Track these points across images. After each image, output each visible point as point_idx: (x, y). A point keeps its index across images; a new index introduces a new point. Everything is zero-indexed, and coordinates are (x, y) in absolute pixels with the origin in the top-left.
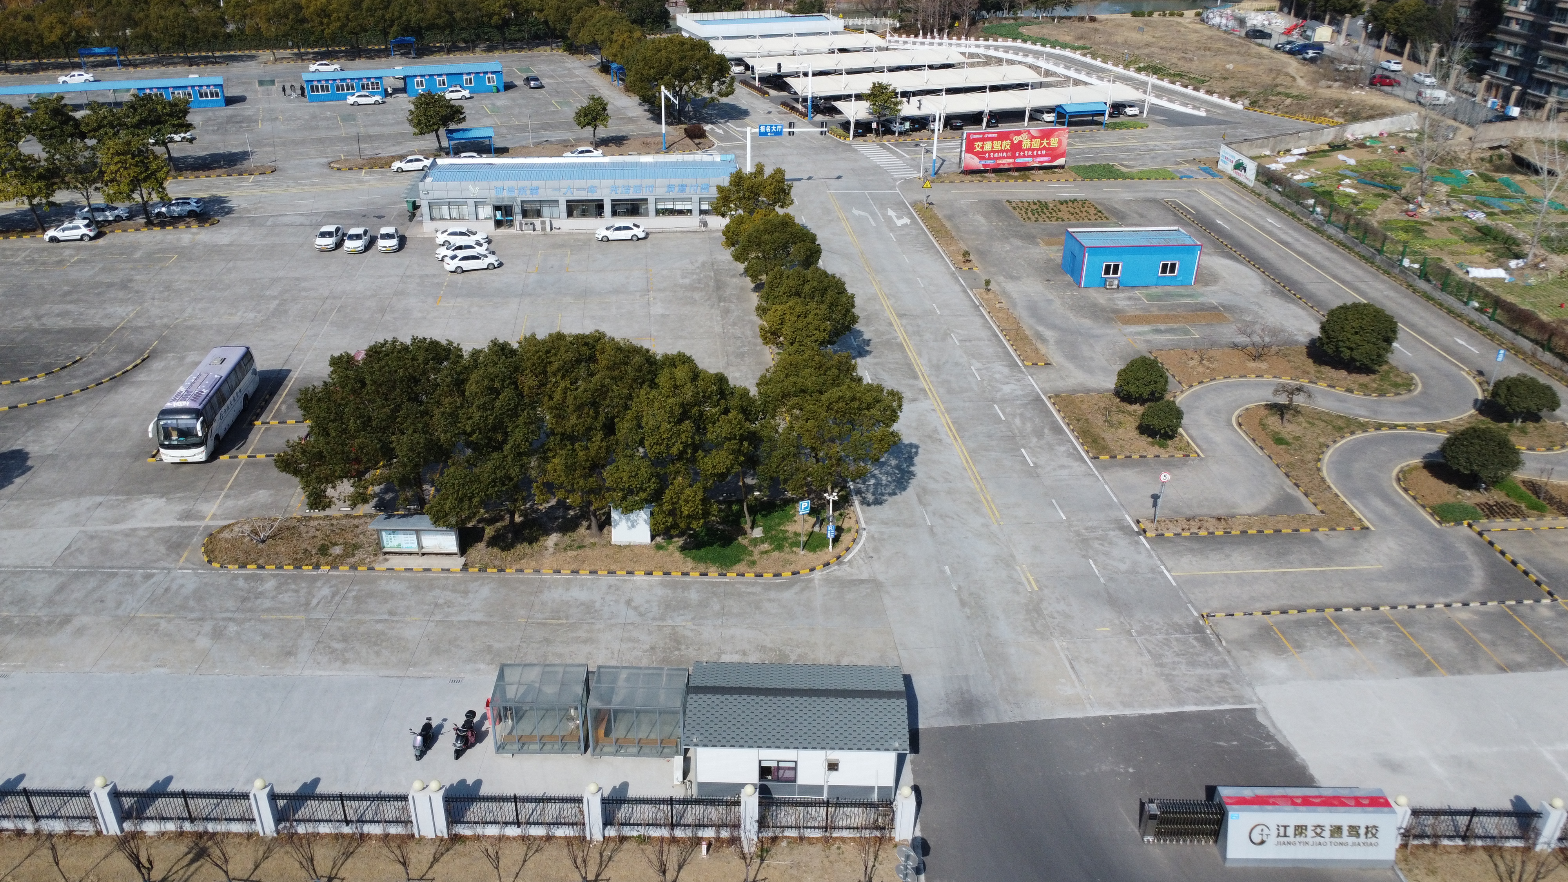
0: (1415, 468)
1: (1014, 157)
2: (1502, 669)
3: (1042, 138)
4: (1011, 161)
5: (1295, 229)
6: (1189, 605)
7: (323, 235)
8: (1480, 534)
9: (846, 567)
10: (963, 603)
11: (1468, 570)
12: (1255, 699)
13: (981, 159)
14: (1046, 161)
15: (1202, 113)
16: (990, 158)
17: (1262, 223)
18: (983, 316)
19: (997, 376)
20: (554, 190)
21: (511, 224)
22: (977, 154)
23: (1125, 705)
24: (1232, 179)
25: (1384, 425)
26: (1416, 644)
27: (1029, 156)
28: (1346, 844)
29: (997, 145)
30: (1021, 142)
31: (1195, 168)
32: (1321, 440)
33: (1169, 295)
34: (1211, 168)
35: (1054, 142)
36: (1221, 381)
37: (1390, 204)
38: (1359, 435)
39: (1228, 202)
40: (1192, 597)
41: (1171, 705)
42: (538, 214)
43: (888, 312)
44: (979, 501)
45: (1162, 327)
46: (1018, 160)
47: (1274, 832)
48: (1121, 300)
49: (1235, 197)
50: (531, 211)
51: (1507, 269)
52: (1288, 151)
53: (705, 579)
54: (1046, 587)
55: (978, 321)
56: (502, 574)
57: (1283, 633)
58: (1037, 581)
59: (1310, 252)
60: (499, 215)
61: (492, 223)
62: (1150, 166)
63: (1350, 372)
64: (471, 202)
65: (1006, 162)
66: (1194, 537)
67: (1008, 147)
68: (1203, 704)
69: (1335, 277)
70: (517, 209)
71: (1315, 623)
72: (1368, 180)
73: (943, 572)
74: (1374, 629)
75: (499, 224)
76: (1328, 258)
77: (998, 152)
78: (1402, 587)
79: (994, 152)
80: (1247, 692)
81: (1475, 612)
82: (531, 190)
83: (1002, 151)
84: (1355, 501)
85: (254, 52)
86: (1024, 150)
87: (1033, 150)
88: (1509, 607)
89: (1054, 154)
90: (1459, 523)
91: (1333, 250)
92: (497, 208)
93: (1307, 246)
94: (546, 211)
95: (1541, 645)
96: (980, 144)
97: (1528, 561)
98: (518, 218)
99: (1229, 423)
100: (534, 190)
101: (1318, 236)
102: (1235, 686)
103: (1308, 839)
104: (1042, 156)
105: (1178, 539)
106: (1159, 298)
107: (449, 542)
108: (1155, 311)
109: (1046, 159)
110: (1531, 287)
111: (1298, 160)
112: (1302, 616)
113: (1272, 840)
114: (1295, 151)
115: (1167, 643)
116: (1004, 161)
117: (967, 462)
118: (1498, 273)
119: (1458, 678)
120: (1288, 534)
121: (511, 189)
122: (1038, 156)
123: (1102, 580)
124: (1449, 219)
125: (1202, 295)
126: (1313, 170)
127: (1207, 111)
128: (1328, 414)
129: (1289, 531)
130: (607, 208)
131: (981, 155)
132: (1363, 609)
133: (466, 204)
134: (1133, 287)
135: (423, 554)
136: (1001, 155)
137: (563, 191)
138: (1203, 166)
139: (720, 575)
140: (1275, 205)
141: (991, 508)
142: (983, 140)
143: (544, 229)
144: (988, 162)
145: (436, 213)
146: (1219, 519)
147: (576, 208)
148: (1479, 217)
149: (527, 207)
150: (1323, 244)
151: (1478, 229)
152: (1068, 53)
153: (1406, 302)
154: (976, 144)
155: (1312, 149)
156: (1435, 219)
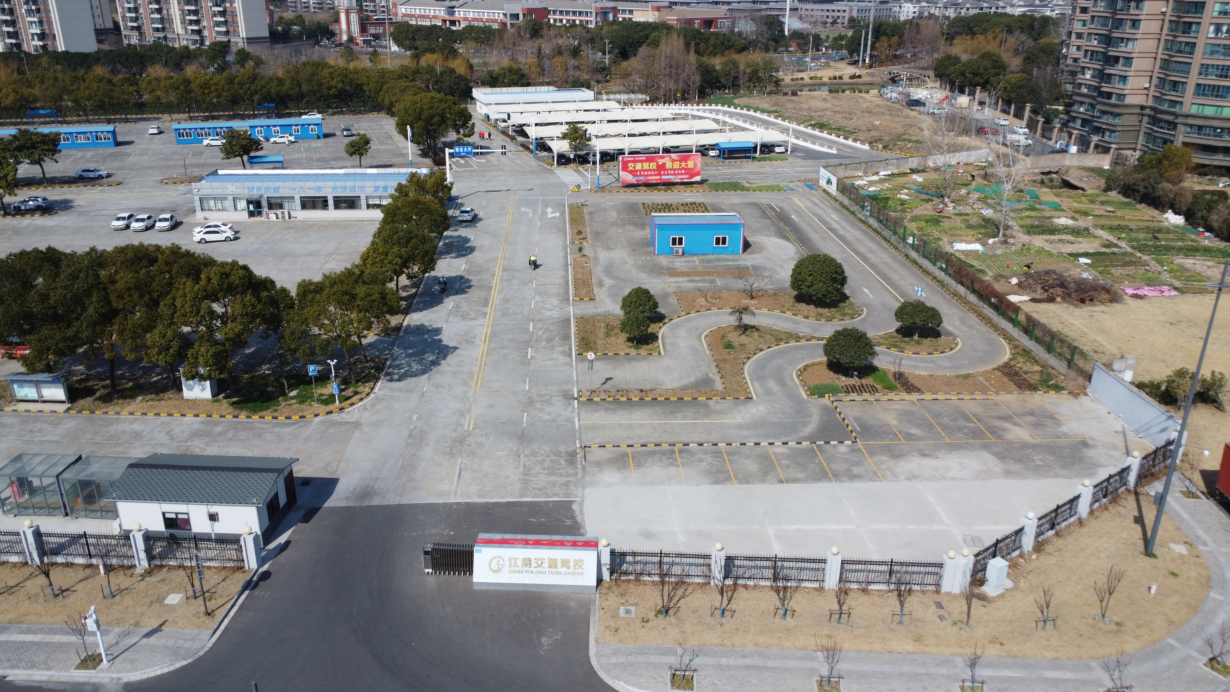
0: (819, 363)
1: (660, 174)
2: (781, 482)
3: (681, 161)
4: (658, 177)
5: (849, 222)
6: (578, 441)
7: (118, 219)
8: (833, 402)
9: (343, 415)
10: (410, 436)
11: (805, 424)
12: (580, 495)
13: (634, 176)
14: (685, 178)
15: (834, 151)
16: (641, 175)
17: (825, 217)
18: (567, 271)
19: (547, 306)
20: (291, 189)
21: (260, 214)
22: (631, 172)
23: (480, 496)
24: (824, 191)
25: (813, 338)
26: (729, 466)
27: (671, 174)
28: (560, 573)
29: (646, 166)
30: (664, 164)
31: (801, 184)
32: (760, 346)
33: (719, 260)
34: (812, 184)
35: (691, 164)
36: (715, 310)
37: (929, 206)
38: (792, 344)
39: (810, 204)
40: (583, 436)
41: (515, 497)
42: (281, 206)
43: (497, 269)
44: (472, 378)
45: (697, 278)
46: (664, 177)
47: (507, 563)
48: (680, 263)
49: (818, 202)
50: (275, 204)
51: (984, 244)
52: (877, 173)
53: (236, 420)
54: (479, 428)
55: (562, 273)
56: (93, 415)
57: (633, 458)
58: (475, 424)
59: (847, 235)
60: (251, 208)
61: (246, 214)
62: (770, 182)
63: (816, 306)
64: (230, 198)
65: (654, 179)
66: (616, 401)
67: (655, 167)
68: (539, 496)
69: (854, 250)
70: (264, 204)
71: (663, 453)
72: (925, 190)
73: (411, 418)
74: (704, 457)
75: (251, 214)
76: (858, 239)
77: (647, 170)
78: (747, 433)
79: (644, 171)
80: (579, 492)
81: (791, 449)
82: (274, 189)
83: (650, 170)
84: (756, 383)
85: (160, 115)
86: (667, 170)
87: (675, 170)
88: (818, 446)
89: (691, 173)
90: (822, 396)
91: (866, 233)
92: (249, 202)
93: (848, 231)
94: (286, 205)
95: (823, 468)
96: (633, 164)
97: (856, 419)
98: (265, 210)
99: (700, 336)
100: (276, 189)
101: (862, 226)
102: (572, 487)
103: (532, 569)
104: (682, 174)
105: (603, 402)
106: (709, 261)
107: (58, 393)
108: (700, 269)
109: (685, 176)
110: (996, 256)
111: (881, 179)
112: (657, 448)
113: (506, 569)
114: (882, 173)
115: (541, 462)
116: (652, 178)
117: (482, 355)
118: (977, 247)
119: (744, 486)
120: (688, 401)
121: (259, 188)
122: (679, 174)
123: (524, 425)
124: (967, 214)
125: (744, 260)
126: (887, 185)
127: (838, 149)
128: (779, 331)
129: (690, 399)
130: (331, 203)
131: (633, 173)
132: (705, 445)
133: (226, 199)
134: (695, 255)
135: (45, 402)
136: (649, 173)
137: (298, 190)
138: (810, 183)
139: (247, 417)
140: (844, 206)
141: (477, 382)
142: (635, 162)
143: (283, 217)
144: (640, 178)
145: (205, 206)
146: (642, 391)
147: (309, 203)
148: (988, 212)
149: (273, 201)
150: (862, 230)
151: (984, 220)
152: (758, 115)
153: (896, 266)
154: (629, 165)
155: (896, 171)
156: (955, 214)
